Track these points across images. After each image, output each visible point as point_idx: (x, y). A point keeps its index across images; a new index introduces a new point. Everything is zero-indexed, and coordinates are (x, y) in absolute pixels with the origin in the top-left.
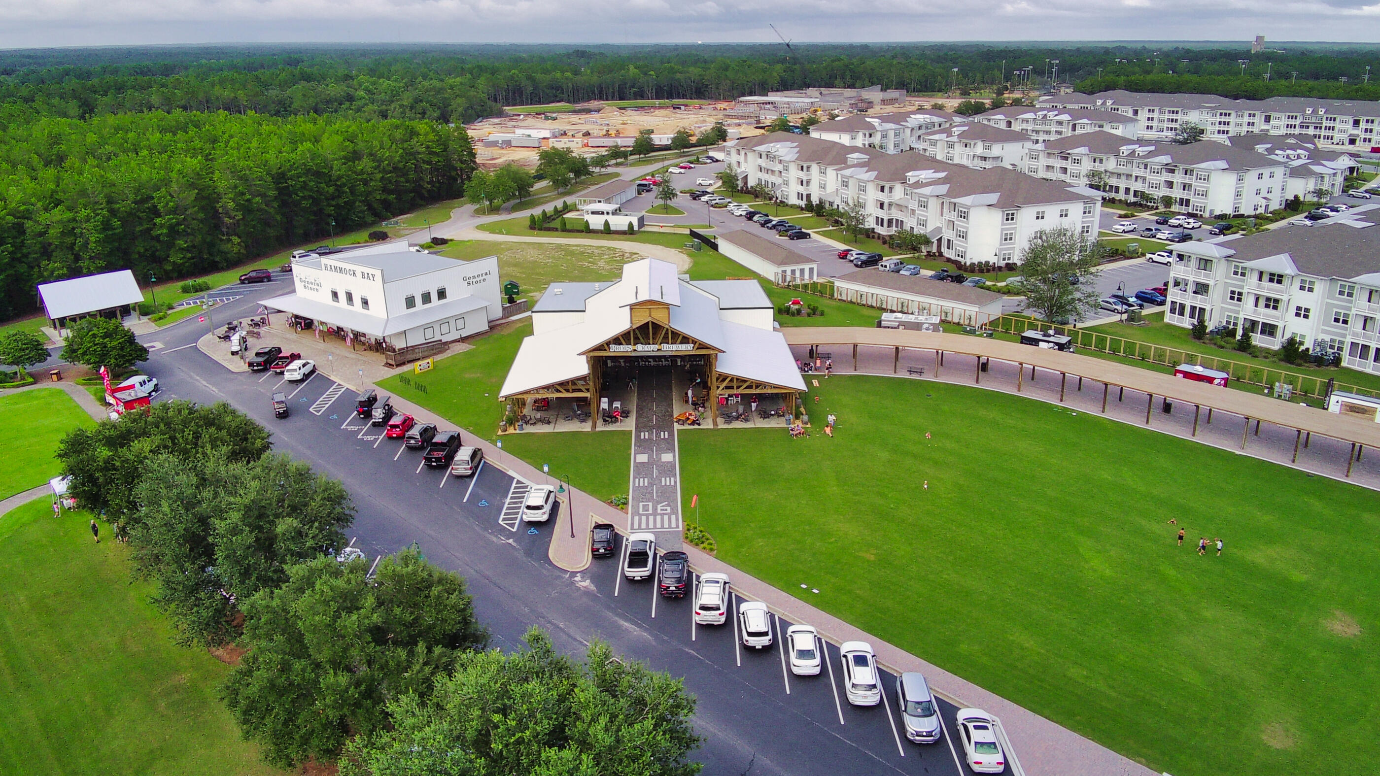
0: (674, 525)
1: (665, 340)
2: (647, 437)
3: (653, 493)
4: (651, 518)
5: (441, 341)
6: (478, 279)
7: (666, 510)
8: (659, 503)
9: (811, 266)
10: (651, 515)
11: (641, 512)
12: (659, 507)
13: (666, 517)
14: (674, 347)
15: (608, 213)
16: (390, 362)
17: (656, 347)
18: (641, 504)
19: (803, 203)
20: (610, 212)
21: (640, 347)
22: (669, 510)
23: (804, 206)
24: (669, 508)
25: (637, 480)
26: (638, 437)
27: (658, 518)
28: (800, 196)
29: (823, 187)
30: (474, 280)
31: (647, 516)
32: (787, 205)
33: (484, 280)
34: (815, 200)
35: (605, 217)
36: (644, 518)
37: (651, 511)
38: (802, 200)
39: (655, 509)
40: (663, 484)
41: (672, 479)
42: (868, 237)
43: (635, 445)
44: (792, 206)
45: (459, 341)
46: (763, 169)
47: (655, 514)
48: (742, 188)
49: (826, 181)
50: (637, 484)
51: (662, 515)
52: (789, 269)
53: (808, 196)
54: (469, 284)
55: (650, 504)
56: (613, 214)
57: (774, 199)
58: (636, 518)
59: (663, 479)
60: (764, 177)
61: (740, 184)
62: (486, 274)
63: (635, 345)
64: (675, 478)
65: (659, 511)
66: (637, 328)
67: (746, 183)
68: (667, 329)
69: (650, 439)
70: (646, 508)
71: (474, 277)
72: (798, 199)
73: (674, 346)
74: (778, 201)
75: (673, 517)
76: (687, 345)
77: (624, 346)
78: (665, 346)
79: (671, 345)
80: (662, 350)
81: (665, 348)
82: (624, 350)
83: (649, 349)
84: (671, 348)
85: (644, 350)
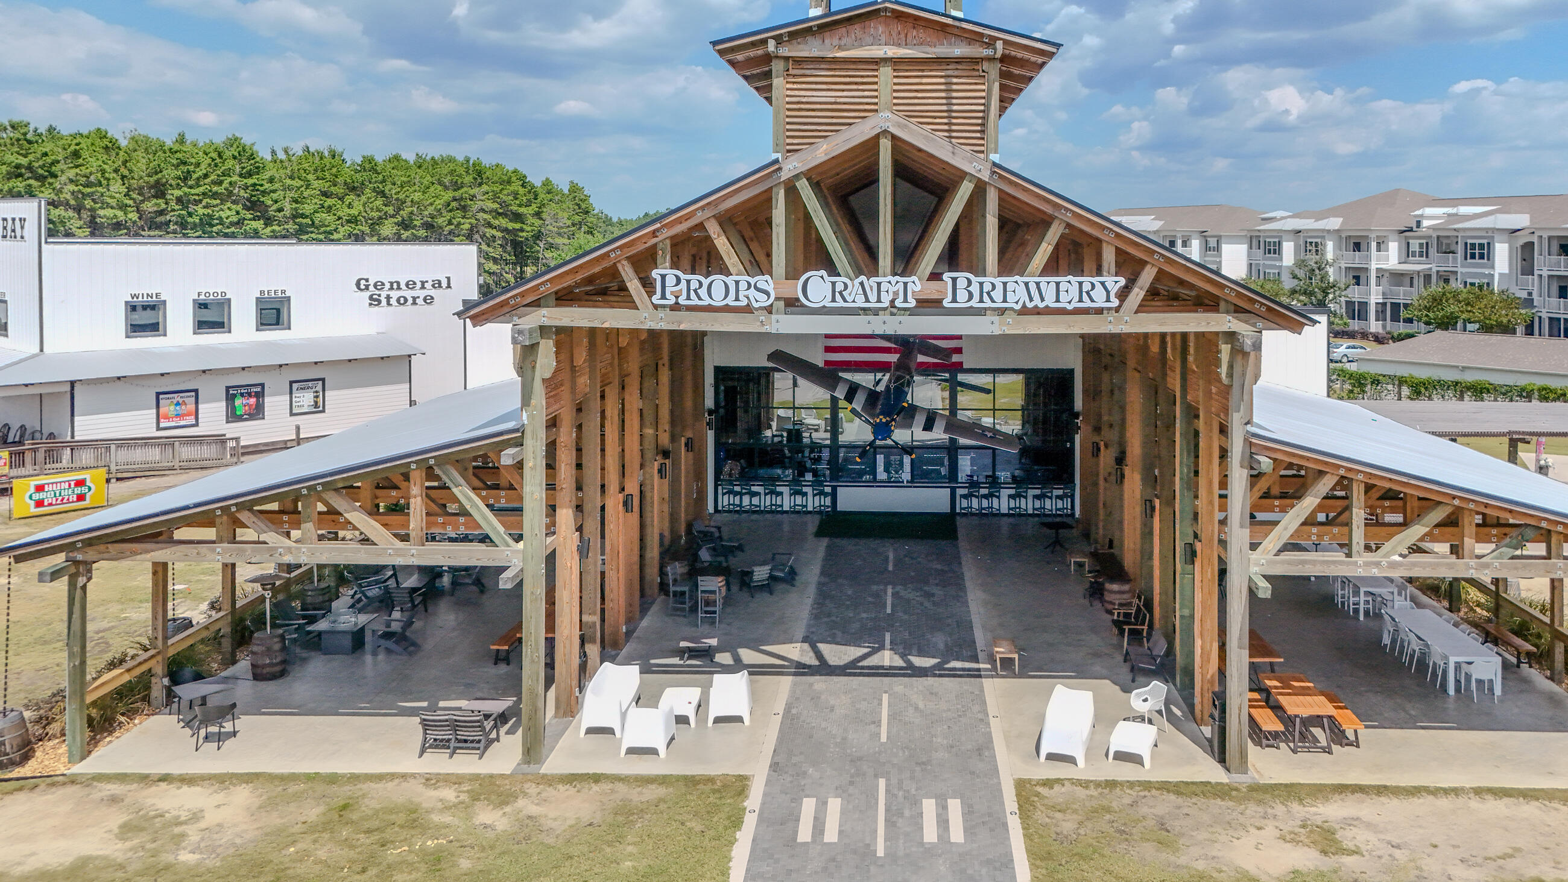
6: (409, 294)
30: (395, 294)
33: (429, 300)
54: (375, 301)
62: (437, 284)
63: (792, 274)
66: (808, 175)
68: (980, 187)
71: (395, 285)
76: (1086, 280)
77: (730, 281)
78: (962, 283)
79: (998, 281)
80: (946, 303)
81: (962, 295)
82: (730, 301)
83: (873, 297)
84: (998, 295)
85: (840, 303)
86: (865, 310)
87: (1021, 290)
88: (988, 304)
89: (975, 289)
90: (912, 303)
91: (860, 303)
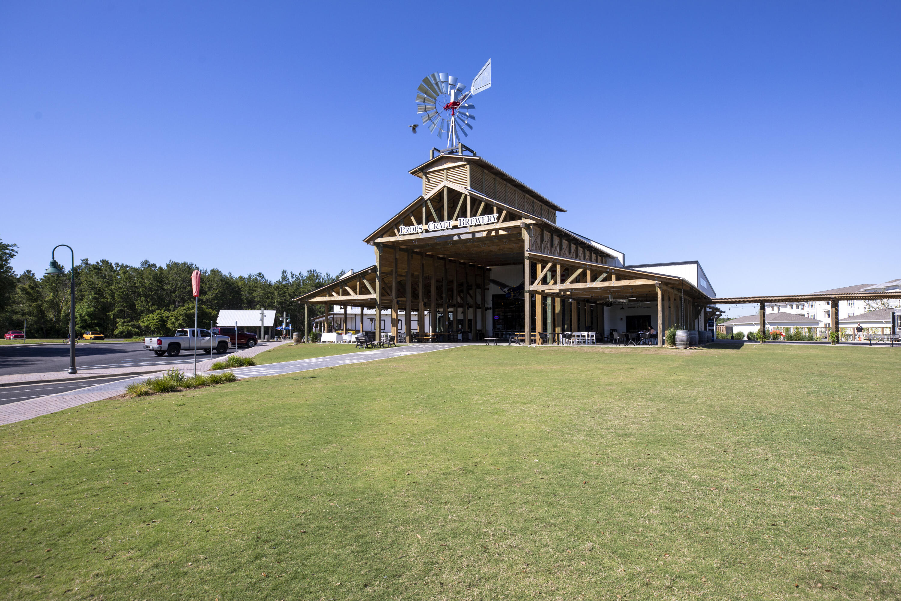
1: (463, 214)
14: (474, 221)
17: (453, 223)
21: (432, 226)
63: (426, 224)
66: (430, 199)
68: (466, 196)
73: (474, 219)
76: (489, 216)
77: (414, 227)
78: (462, 221)
79: (470, 219)
80: (459, 226)
81: (462, 224)
82: (414, 232)
83: (443, 226)
84: (470, 222)
85: (436, 229)
86: (441, 230)
87: (475, 220)
88: (467, 225)
89: (465, 222)
90: (451, 227)
91: (440, 229)
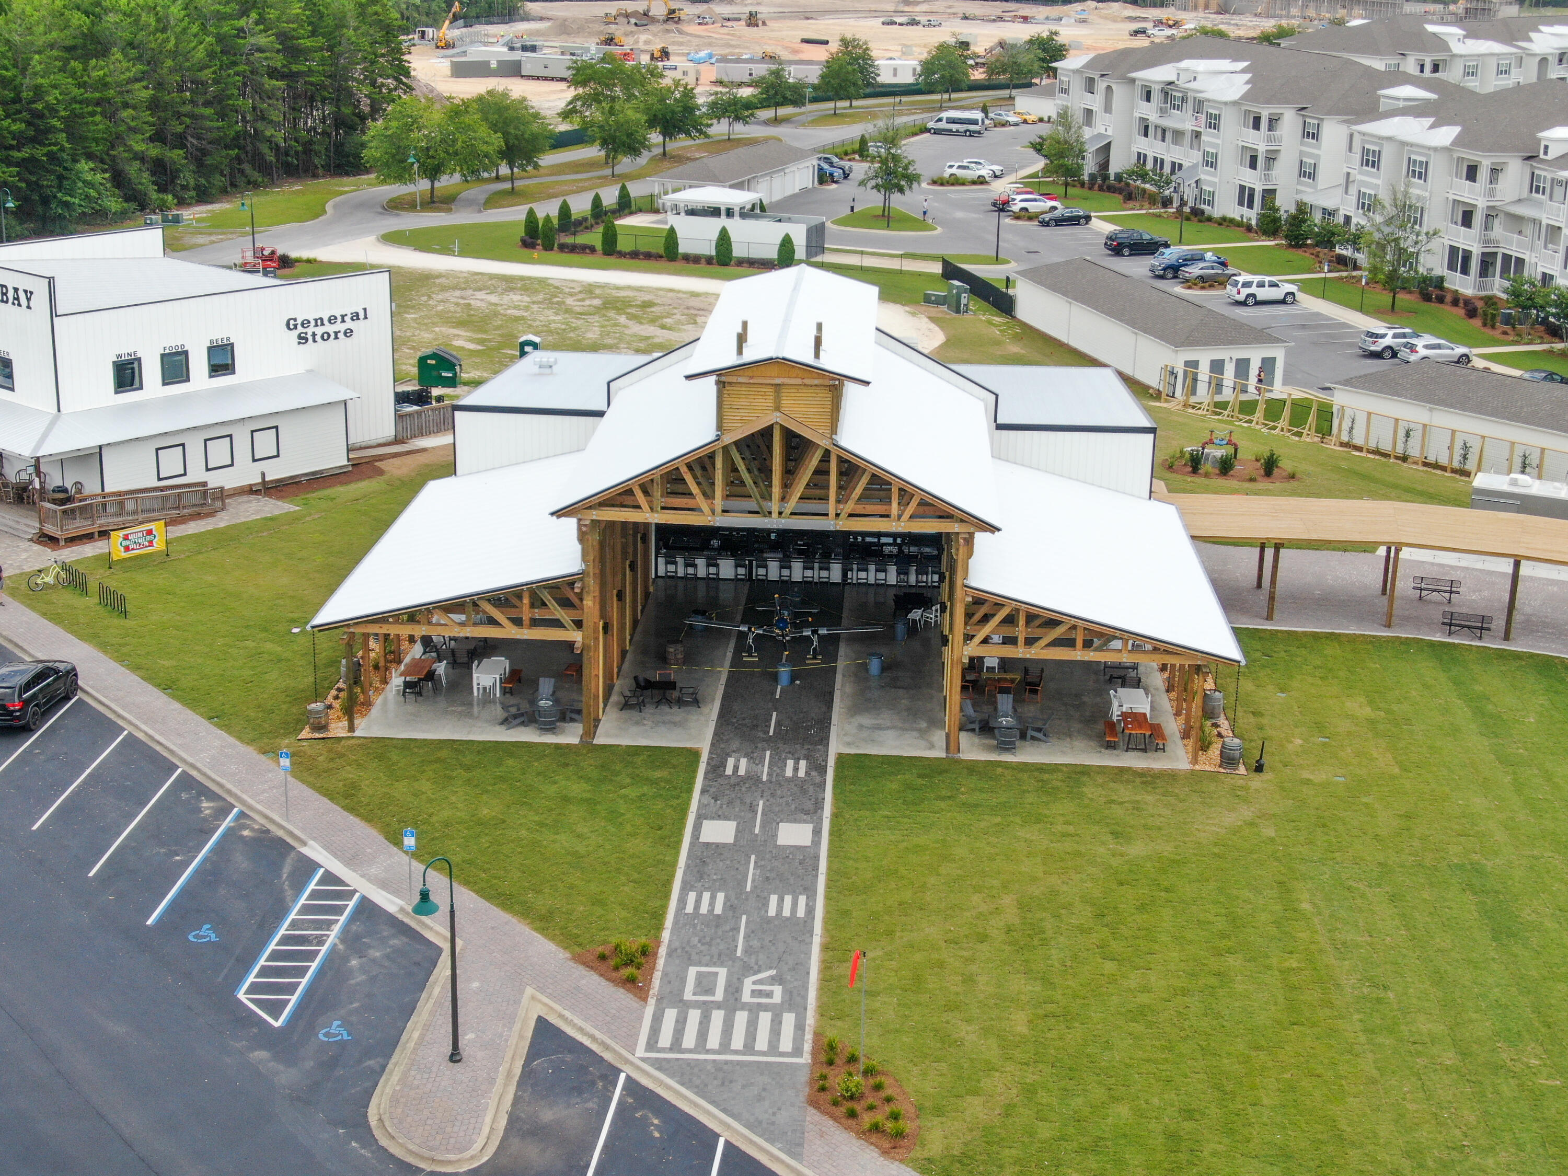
0: (786, 1044)
1: (819, 485)
2: (742, 772)
3: (735, 940)
4: (718, 1017)
5: (204, 484)
6: (330, 329)
7: (769, 995)
8: (748, 970)
9: (1269, 354)
10: (718, 1006)
11: (688, 995)
12: (748, 985)
13: (765, 1019)
15: (729, 213)
16: (50, 529)
17: (791, 504)
18: (692, 971)
19: (1252, 215)
20: (737, 209)
22: (777, 997)
23: (1254, 222)
24: (778, 991)
25: (692, 896)
26: (716, 768)
27: (741, 1018)
28: (1246, 196)
29: (1308, 173)
31: (707, 1010)
32: (1209, 219)
33: (348, 333)
34: (1285, 204)
35: (723, 221)
36: (694, 1016)
37: (719, 995)
38: (1250, 206)
39: (734, 990)
40: (772, 911)
41: (802, 900)
42: (1427, 298)
43: (703, 792)
44: (1225, 222)
45: (257, 492)
46: (1151, 131)
47: (732, 1002)
48: (1093, 177)
49: (1318, 156)
50: (690, 909)
51: (754, 1010)
52: (1205, 357)
53: (1269, 194)
54: (303, 339)
55: (722, 972)
56: (743, 215)
57: (1176, 204)
58: (670, 1015)
59: (774, 899)
60: (1152, 148)
61: (1089, 167)
62: (355, 317)
63: (726, 494)
64: (812, 897)
65: (746, 997)
66: (736, 443)
67: (1105, 166)
68: (827, 453)
69: (752, 779)
70: (705, 985)
71: (319, 322)
72: (1241, 203)
74: (1187, 210)
75: (789, 1019)
